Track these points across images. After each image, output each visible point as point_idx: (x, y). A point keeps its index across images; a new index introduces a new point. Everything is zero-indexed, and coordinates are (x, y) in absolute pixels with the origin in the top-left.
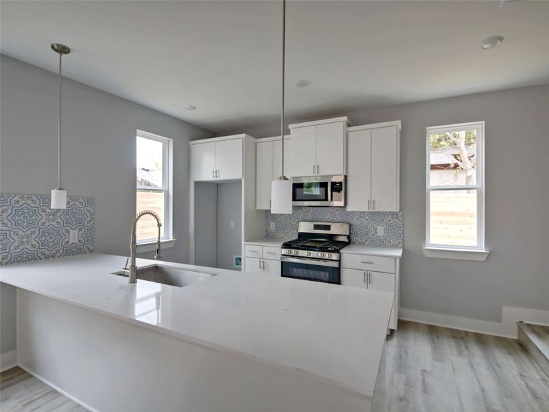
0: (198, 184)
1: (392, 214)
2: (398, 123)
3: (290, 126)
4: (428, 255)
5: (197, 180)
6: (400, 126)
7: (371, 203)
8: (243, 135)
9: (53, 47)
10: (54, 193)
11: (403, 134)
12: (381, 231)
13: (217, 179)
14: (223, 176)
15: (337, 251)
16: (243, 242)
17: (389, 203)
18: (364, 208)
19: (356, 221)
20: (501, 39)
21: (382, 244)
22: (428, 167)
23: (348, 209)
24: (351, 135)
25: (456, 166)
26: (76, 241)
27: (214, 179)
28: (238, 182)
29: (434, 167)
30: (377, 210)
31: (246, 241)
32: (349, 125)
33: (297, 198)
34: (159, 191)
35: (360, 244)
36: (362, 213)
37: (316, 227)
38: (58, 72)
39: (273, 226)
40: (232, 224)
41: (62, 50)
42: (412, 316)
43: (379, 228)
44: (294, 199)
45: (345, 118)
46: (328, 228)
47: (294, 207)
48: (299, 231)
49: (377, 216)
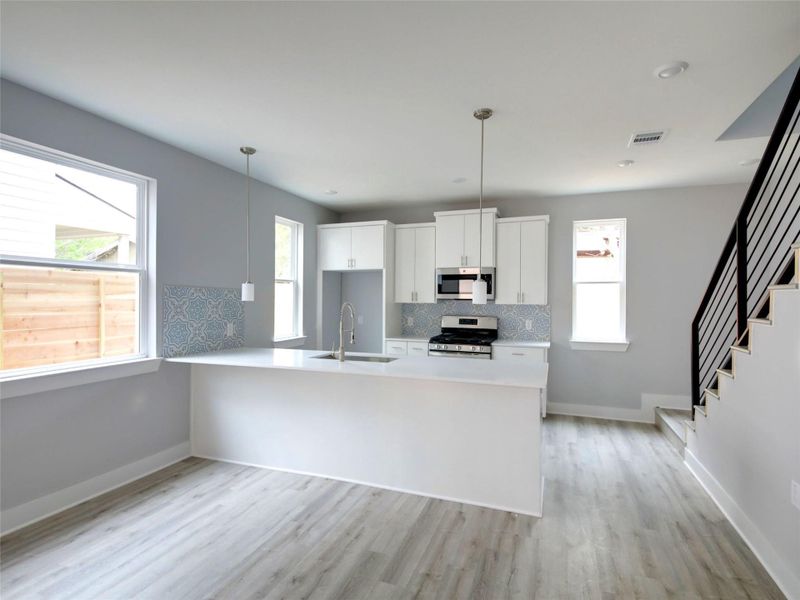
0: (326, 274)
1: (540, 307)
2: (547, 218)
3: (436, 214)
4: (574, 348)
5: (325, 269)
6: (548, 220)
7: (521, 296)
8: (385, 222)
9: (242, 150)
10: (245, 287)
11: (551, 226)
12: (529, 325)
13: (353, 269)
14: (360, 266)
15: (488, 344)
16: (384, 339)
17: (537, 296)
18: (513, 301)
19: (503, 315)
20: (632, 162)
21: (530, 338)
22: (575, 254)
23: (497, 302)
24: (501, 228)
25: (607, 253)
26: (232, 334)
27: (350, 269)
28: (379, 273)
29: (581, 254)
30: (526, 303)
31: (387, 337)
32: (498, 216)
33: (443, 290)
34: (288, 281)
35: (507, 338)
36: (510, 307)
37: (462, 322)
38: (246, 173)
39: (410, 321)
41: (250, 151)
42: (560, 408)
43: (527, 322)
44: (440, 292)
45: (495, 210)
46: (475, 322)
47: (439, 300)
48: (443, 326)
49: (525, 309)
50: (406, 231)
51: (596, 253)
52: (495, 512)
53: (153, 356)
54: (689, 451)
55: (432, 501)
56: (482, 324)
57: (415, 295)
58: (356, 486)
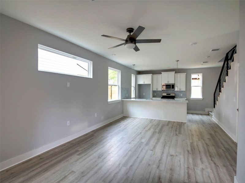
1: (184, 91)
2: (186, 73)
3: (162, 73)
4: (191, 99)
5: (139, 84)
7: (180, 89)
8: (151, 74)
11: (186, 75)
12: (181, 95)
14: (146, 83)
15: (174, 99)
17: (183, 89)
19: (176, 93)
20: (203, 65)
21: (182, 97)
22: (191, 79)
23: (175, 90)
24: (176, 75)
28: (150, 84)
29: (193, 79)
35: (177, 97)
36: (178, 91)
37: (167, 94)
39: (155, 94)
40: (144, 94)
41: (134, 65)
44: (163, 88)
45: (175, 72)
46: (170, 94)
47: (162, 90)
48: (163, 95)
49: (181, 92)
50: (155, 76)
51: (196, 79)
52: (180, 122)
53: (120, 99)
54: (213, 116)
55: (169, 121)
56: (171, 95)
57: (157, 89)
58: (155, 120)
